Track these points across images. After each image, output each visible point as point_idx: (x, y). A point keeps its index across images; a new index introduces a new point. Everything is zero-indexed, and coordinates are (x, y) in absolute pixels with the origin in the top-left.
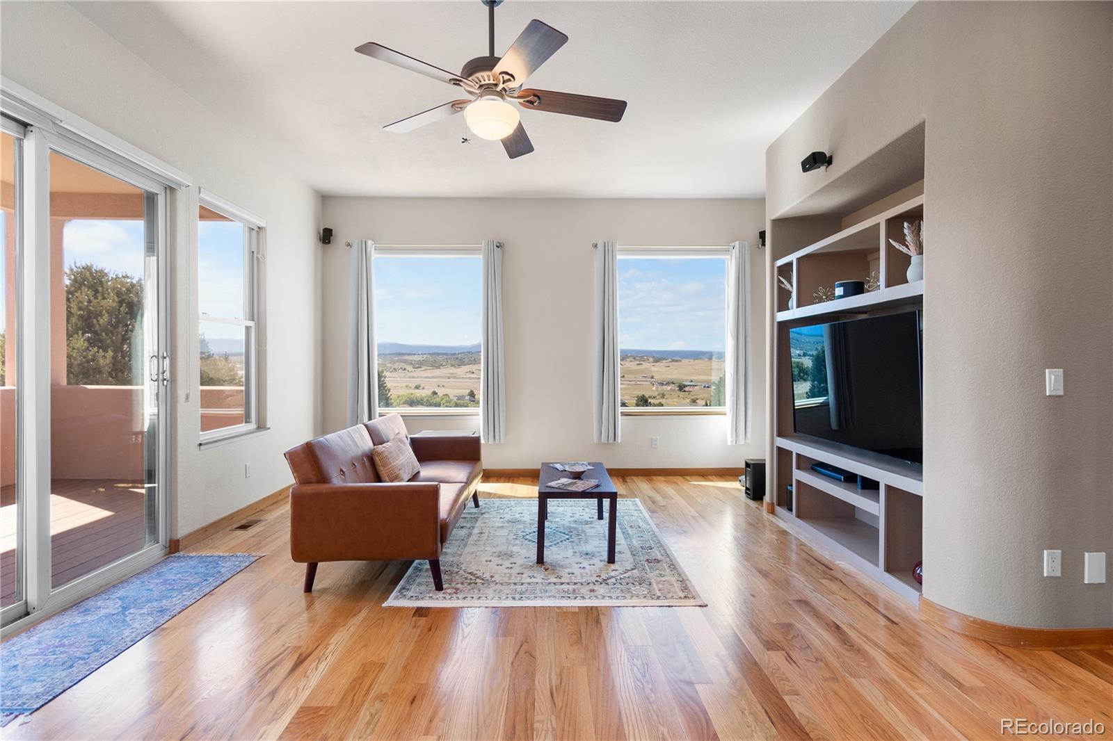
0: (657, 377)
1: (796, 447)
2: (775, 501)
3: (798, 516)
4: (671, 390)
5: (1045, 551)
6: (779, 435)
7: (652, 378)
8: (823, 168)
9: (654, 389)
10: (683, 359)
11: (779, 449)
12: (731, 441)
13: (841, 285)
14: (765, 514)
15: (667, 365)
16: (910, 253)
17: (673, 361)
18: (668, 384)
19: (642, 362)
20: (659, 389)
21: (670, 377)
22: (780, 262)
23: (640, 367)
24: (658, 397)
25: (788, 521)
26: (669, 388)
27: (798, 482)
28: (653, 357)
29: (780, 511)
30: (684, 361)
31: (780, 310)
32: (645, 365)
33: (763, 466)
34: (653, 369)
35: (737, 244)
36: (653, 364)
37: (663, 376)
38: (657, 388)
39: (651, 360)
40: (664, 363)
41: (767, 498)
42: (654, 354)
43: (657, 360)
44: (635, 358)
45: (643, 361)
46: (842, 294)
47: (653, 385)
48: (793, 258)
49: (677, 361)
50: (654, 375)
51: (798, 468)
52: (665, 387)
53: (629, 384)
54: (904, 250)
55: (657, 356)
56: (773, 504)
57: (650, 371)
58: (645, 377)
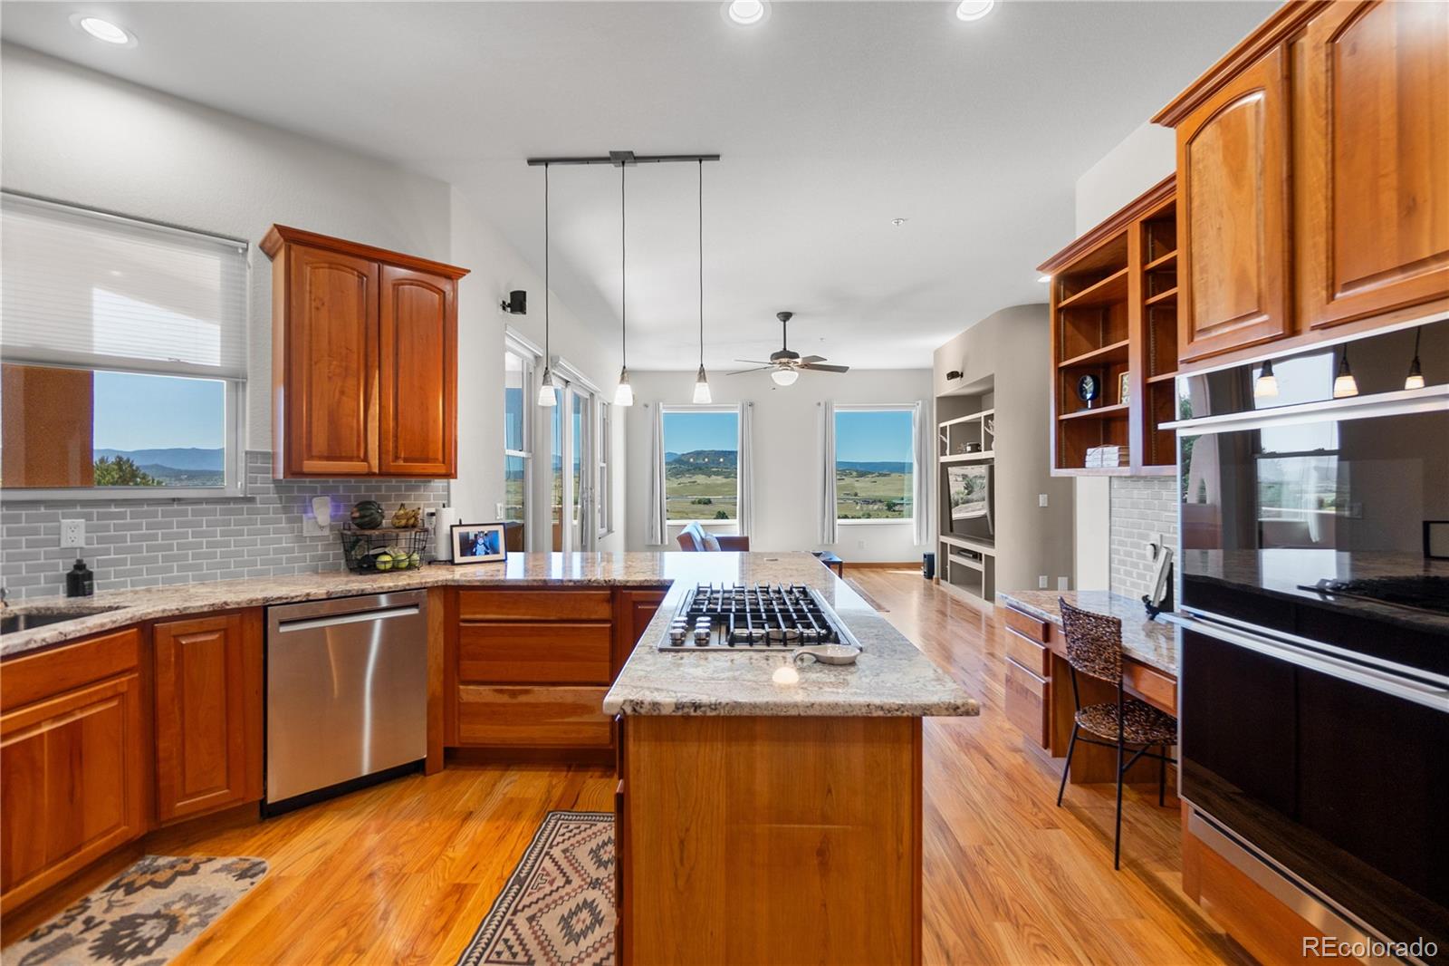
0: (862, 495)
1: (950, 541)
2: (940, 577)
3: (951, 583)
4: (878, 509)
5: (1041, 577)
6: (942, 534)
7: (856, 495)
8: (958, 379)
9: (858, 508)
10: (892, 472)
11: (942, 543)
12: (917, 543)
14: (935, 586)
15: (873, 480)
17: (880, 475)
18: (874, 502)
20: (865, 509)
21: (877, 494)
22: (942, 425)
25: (946, 586)
26: (876, 507)
27: (951, 561)
28: (857, 471)
29: (942, 582)
30: (893, 475)
31: (942, 455)
32: (848, 480)
33: (933, 556)
34: (857, 484)
35: (920, 402)
36: (857, 479)
37: (869, 493)
38: (861, 507)
39: (855, 474)
40: (869, 478)
41: (935, 576)
42: (858, 467)
43: (862, 474)
45: (845, 475)
47: (857, 503)
48: (947, 424)
49: (885, 475)
50: (858, 491)
51: (951, 553)
52: (871, 506)
54: (990, 432)
55: (862, 469)
56: (938, 579)
57: (854, 487)
58: (848, 494)
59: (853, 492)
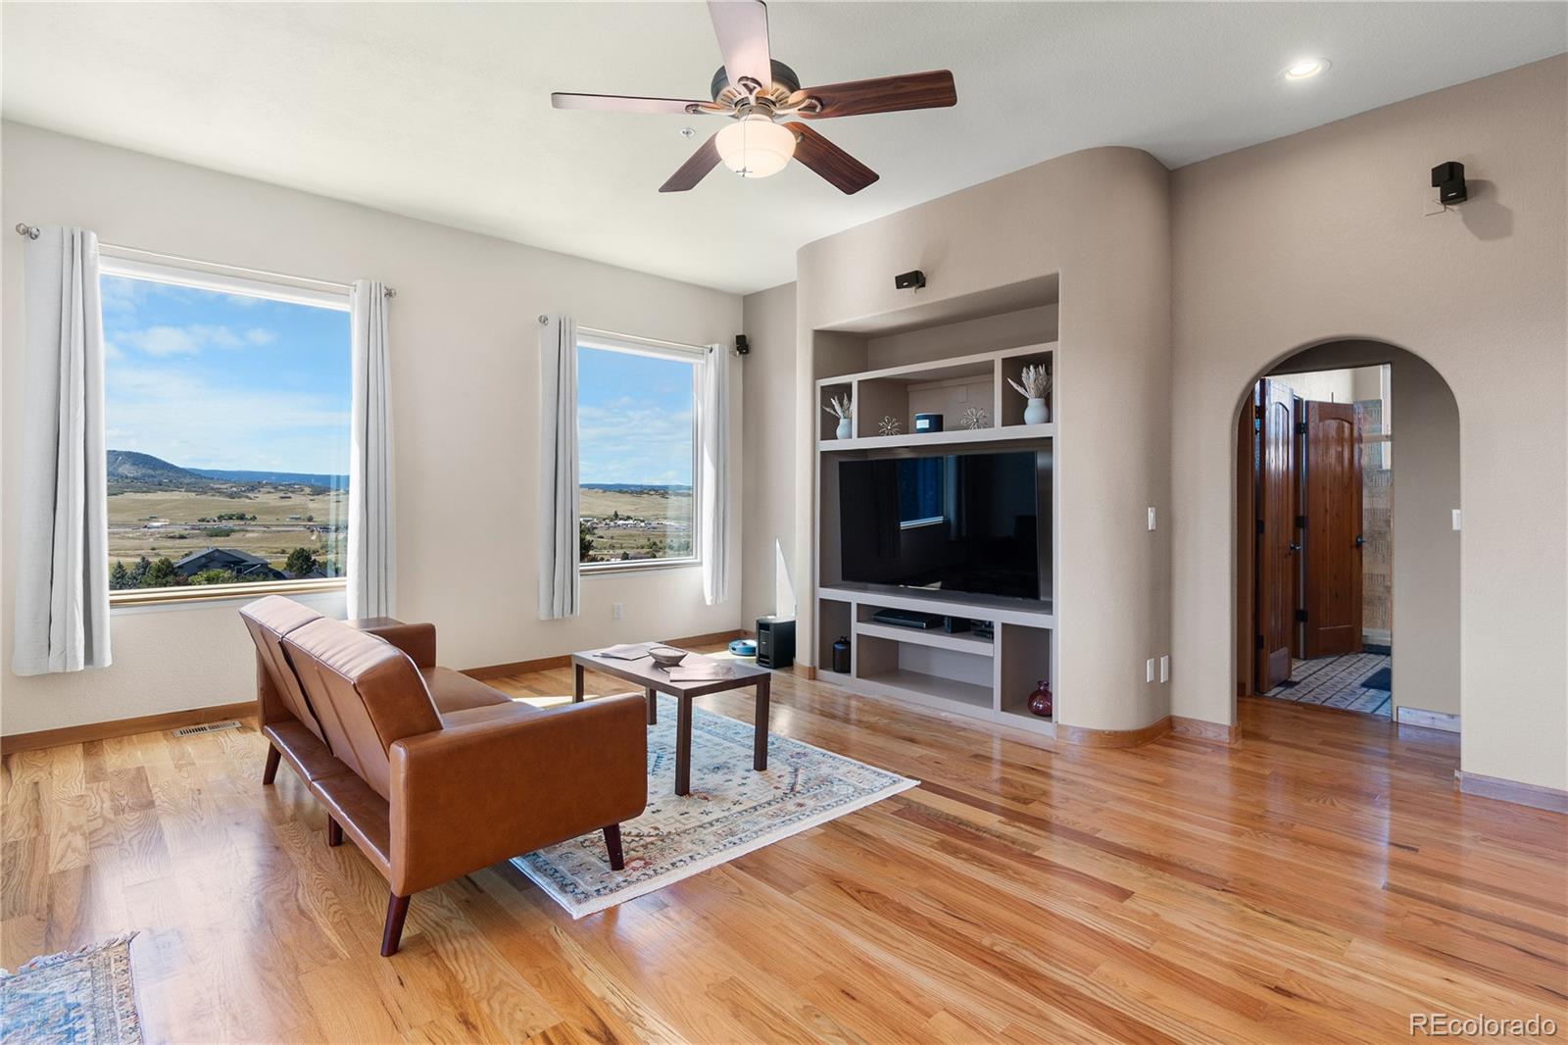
0: (319, 519)
1: (855, 597)
2: (817, 664)
3: (861, 676)
5: (1148, 662)
6: (825, 586)
7: (310, 519)
9: (314, 538)
11: (826, 602)
12: (712, 601)
13: (925, 417)
16: (1027, 395)
19: (290, 495)
22: (828, 382)
23: (286, 503)
24: (320, 551)
25: (844, 685)
27: (861, 637)
28: (311, 486)
29: (827, 674)
31: (824, 438)
32: (296, 499)
34: (311, 505)
35: (716, 347)
36: (312, 497)
38: (319, 537)
39: (308, 490)
41: (800, 663)
44: (275, 488)
45: (293, 492)
46: (927, 426)
47: (312, 531)
48: (854, 379)
50: (313, 515)
51: (860, 621)
53: (265, 532)
54: (1020, 390)
56: (814, 668)
57: (306, 509)
58: (296, 519)
59: (307, 516)
